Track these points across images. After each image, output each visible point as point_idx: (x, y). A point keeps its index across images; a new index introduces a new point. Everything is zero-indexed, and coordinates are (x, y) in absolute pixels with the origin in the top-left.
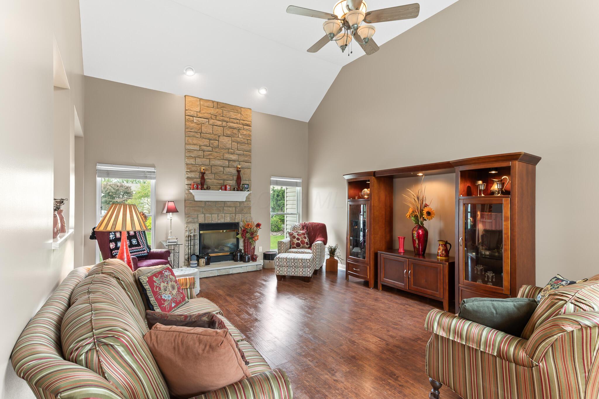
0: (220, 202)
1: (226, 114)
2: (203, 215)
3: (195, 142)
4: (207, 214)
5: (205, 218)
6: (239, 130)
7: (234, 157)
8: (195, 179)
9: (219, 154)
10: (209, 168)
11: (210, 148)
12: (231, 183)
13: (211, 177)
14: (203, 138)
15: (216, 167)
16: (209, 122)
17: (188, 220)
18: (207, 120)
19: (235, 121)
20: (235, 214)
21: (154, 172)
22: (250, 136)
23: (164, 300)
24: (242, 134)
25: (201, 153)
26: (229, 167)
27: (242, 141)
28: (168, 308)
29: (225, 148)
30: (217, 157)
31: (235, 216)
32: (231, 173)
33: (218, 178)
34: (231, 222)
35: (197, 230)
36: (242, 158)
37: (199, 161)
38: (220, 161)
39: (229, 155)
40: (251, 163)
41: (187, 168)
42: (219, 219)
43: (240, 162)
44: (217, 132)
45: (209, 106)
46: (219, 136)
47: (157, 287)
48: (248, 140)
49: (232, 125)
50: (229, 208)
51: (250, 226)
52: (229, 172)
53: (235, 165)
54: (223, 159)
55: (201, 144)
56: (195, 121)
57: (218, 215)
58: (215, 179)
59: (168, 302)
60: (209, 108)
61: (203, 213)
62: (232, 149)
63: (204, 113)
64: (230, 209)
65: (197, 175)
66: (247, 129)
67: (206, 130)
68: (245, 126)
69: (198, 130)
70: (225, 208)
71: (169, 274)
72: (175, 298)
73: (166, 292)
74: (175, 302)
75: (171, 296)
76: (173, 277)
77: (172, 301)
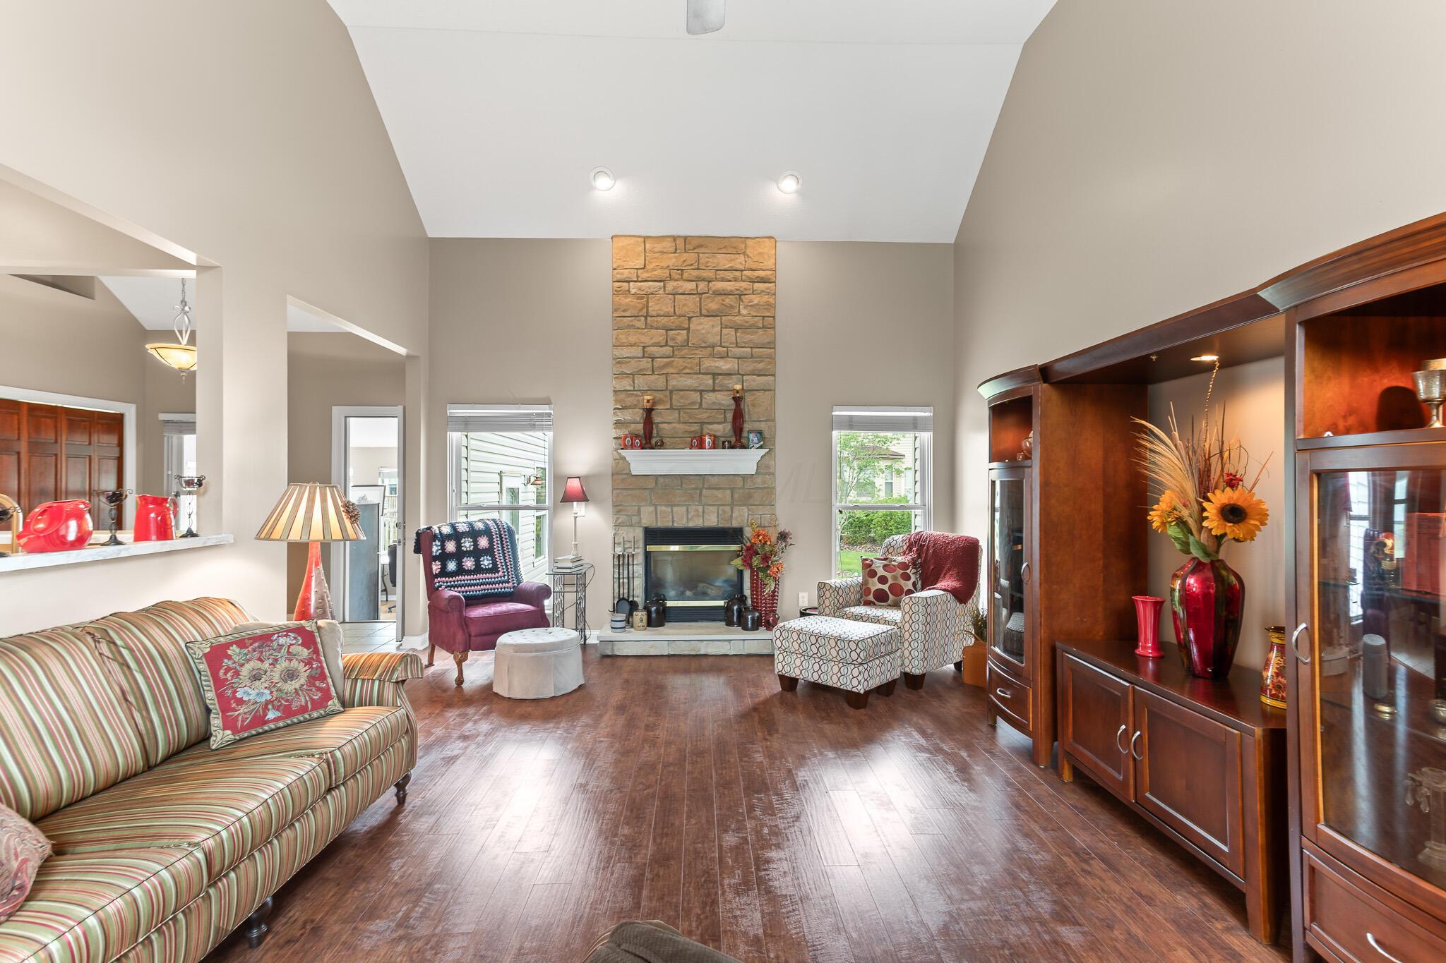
0: (692, 478)
1: (708, 262)
2: (652, 509)
3: (632, 339)
4: (661, 505)
5: (656, 514)
6: (740, 295)
7: (725, 365)
8: (633, 425)
9: (689, 360)
10: (666, 396)
11: (667, 350)
12: (718, 431)
13: (670, 418)
14: (652, 327)
15: (682, 393)
16: (664, 287)
17: (618, 518)
18: (662, 284)
19: (729, 275)
20: (732, 505)
21: (549, 414)
22: (771, 306)
23: (240, 702)
24: (751, 306)
25: (645, 363)
26: (714, 391)
27: (747, 322)
28: (243, 721)
29: (703, 345)
30: (685, 368)
31: (732, 512)
32: (720, 404)
33: (687, 418)
34: (720, 525)
35: (641, 544)
36: (748, 366)
37: (640, 382)
38: (691, 378)
39: (716, 361)
40: (774, 375)
41: (616, 401)
42: (690, 516)
43: (743, 375)
44: (686, 309)
45: (665, 250)
46: (690, 318)
47: (228, 669)
48: (764, 317)
49: (719, 285)
50: (715, 492)
51: (760, 538)
52: (713, 403)
53: (730, 386)
54: (700, 373)
55: (646, 340)
56: (633, 291)
57: (687, 510)
58: (679, 422)
59: (252, 707)
60: (665, 256)
61: (651, 504)
62: (723, 344)
63: (654, 269)
64: (719, 494)
65: (638, 415)
66: (763, 291)
67: (657, 308)
68: (756, 284)
69: (640, 311)
70: (704, 492)
71: (294, 642)
72: (287, 701)
73: (257, 683)
74: (282, 708)
75: (271, 692)
76: (305, 650)
77: (270, 707)
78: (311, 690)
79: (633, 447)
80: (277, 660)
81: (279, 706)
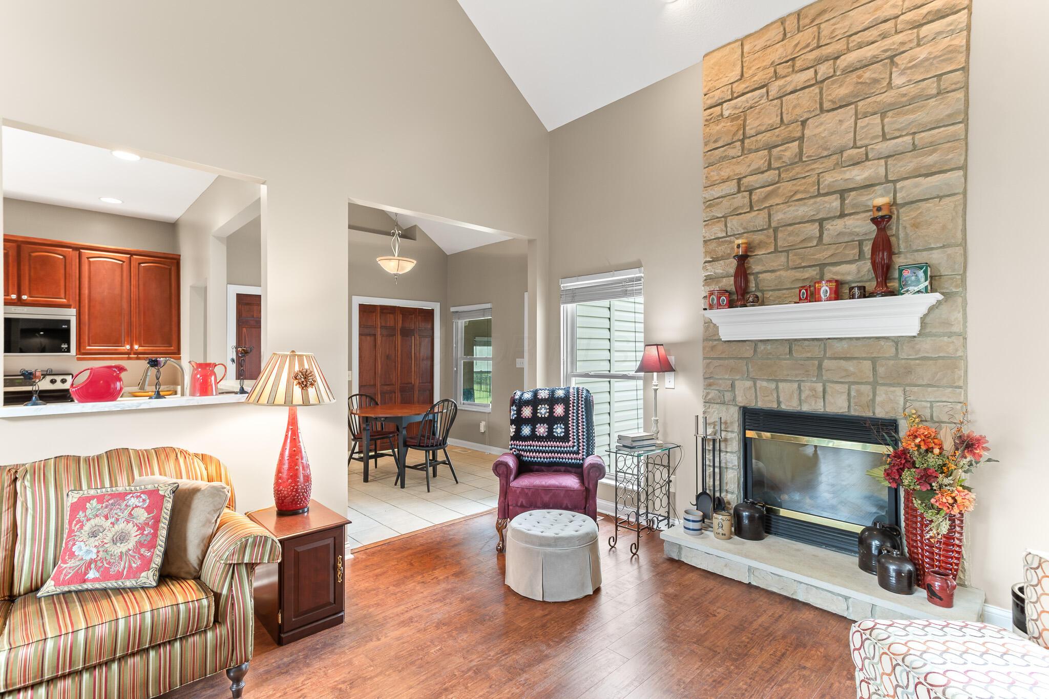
0: (807, 343)
1: (833, 31)
2: (749, 383)
3: (725, 173)
4: (763, 380)
5: (756, 390)
6: (892, 58)
7: (859, 175)
8: (724, 280)
9: (803, 181)
10: (768, 237)
11: (771, 175)
12: (849, 274)
13: (774, 265)
14: (751, 151)
15: (790, 228)
16: (767, 92)
17: (708, 394)
18: (764, 90)
19: (873, 33)
20: (874, 384)
21: (639, 279)
22: (958, 52)
23: (72, 555)
24: (914, 67)
25: (741, 200)
26: (842, 215)
27: (905, 95)
28: (65, 575)
29: (825, 153)
30: (796, 193)
31: (874, 395)
32: (851, 234)
33: (798, 261)
34: (853, 413)
35: (736, 427)
36: (908, 164)
37: (734, 224)
38: (805, 204)
39: (845, 172)
40: (963, 169)
41: (706, 253)
42: (803, 398)
43: (895, 182)
44: (798, 111)
45: (768, 43)
46: (804, 123)
47: (78, 522)
49: (852, 57)
50: (843, 363)
51: (918, 440)
52: (840, 234)
53: (870, 203)
54: (819, 195)
55: (742, 169)
56: (726, 113)
57: (799, 387)
58: (788, 268)
59: (78, 563)
60: (769, 50)
61: (748, 378)
62: (859, 144)
63: (754, 75)
64: (851, 366)
65: (731, 265)
66: (942, 33)
67: (757, 123)
68: (924, 28)
69: (734, 134)
70: (826, 363)
71: (140, 505)
72: (109, 563)
73: (92, 539)
74: (102, 569)
75: (98, 552)
76: (146, 514)
77: (93, 566)
78: (134, 557)
79: (719, 306)
80: (117, 520)
81: (100, 567)
